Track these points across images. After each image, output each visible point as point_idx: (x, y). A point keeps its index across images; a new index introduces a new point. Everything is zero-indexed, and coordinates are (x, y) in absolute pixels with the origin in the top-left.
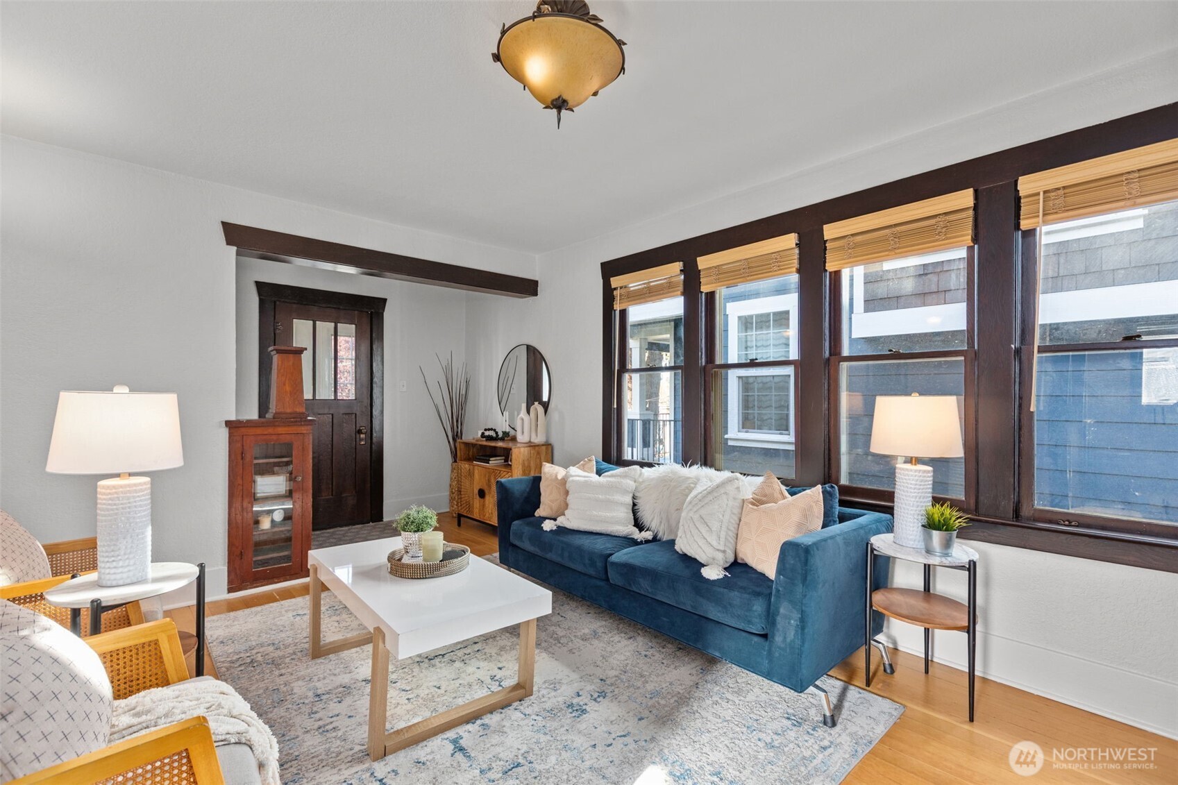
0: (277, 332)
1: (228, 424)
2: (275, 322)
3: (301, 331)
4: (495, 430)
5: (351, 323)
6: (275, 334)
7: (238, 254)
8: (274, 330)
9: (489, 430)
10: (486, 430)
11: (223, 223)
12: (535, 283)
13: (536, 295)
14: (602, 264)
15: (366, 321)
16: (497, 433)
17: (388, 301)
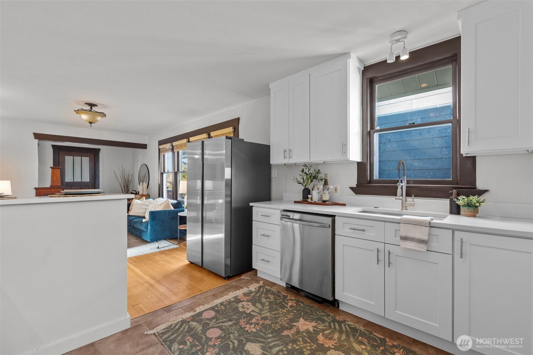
0: (60, 160)
1: (35, 188)
2: (59, 157)
3: (68, 159)
4: (135, 191)
5: (87, 157)
6: (59, 161)
7: (38, 141)
8: (58, 160)
9: (134, 191)
10: (132, 191)
11: (34, 133)
12: (146, 145)
13: (146, 148)
14: (159, 141)
15: (92, 155)
16: (136, 192)
17: (101, 150)
